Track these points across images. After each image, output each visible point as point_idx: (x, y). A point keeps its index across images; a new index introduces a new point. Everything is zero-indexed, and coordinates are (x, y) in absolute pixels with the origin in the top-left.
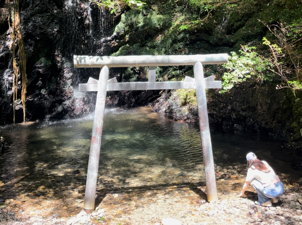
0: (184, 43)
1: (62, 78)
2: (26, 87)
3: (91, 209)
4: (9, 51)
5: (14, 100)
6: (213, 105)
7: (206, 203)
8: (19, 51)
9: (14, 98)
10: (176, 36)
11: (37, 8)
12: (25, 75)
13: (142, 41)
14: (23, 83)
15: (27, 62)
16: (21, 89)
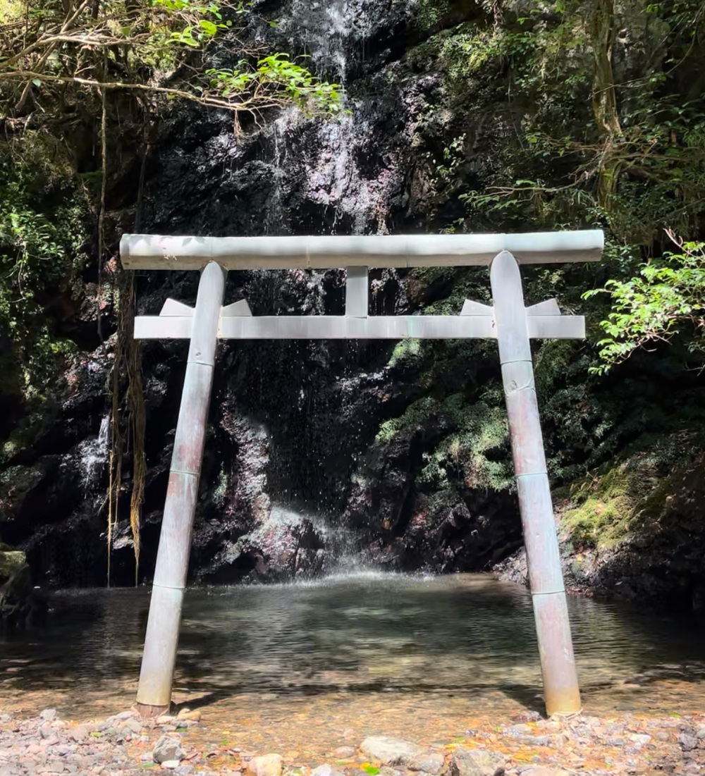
0: (587, 385)
1: (242, 470)
2: (142, 486)
3: (157, 704)
4: (105, 392)
5: (109, 520)
6: (664, 544)
7: (539, 719)
8: (128, 392)
9: (110, 515)
10: (563, 367)
11: (182, 283)
12: (140, 455)
13: (470, 386)
14: (134, 477)
15: (147, 419)
16: (130, 493)
